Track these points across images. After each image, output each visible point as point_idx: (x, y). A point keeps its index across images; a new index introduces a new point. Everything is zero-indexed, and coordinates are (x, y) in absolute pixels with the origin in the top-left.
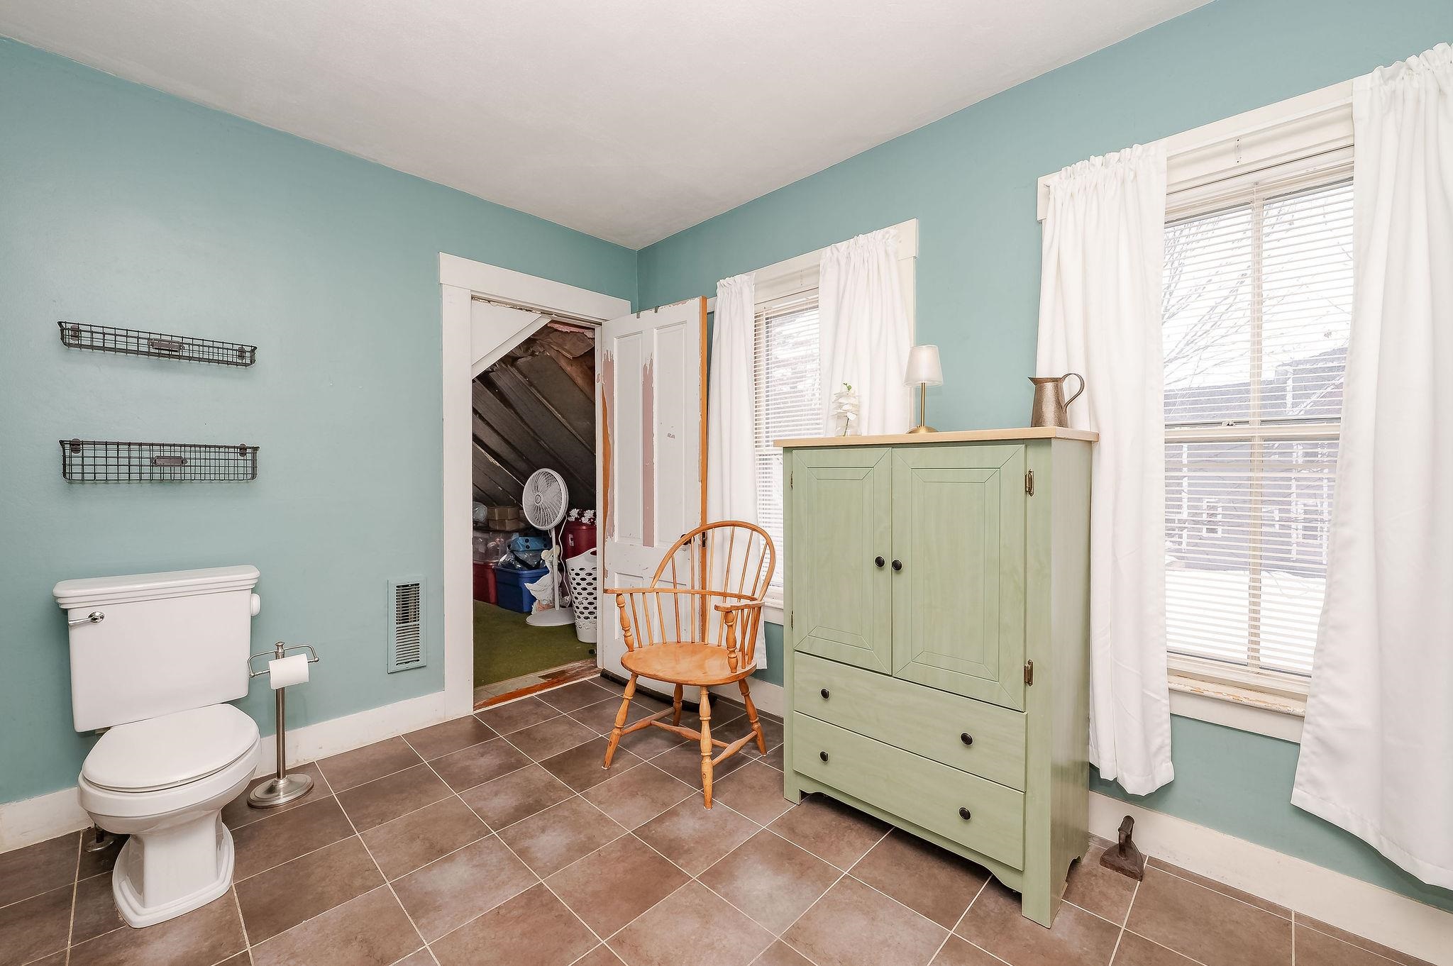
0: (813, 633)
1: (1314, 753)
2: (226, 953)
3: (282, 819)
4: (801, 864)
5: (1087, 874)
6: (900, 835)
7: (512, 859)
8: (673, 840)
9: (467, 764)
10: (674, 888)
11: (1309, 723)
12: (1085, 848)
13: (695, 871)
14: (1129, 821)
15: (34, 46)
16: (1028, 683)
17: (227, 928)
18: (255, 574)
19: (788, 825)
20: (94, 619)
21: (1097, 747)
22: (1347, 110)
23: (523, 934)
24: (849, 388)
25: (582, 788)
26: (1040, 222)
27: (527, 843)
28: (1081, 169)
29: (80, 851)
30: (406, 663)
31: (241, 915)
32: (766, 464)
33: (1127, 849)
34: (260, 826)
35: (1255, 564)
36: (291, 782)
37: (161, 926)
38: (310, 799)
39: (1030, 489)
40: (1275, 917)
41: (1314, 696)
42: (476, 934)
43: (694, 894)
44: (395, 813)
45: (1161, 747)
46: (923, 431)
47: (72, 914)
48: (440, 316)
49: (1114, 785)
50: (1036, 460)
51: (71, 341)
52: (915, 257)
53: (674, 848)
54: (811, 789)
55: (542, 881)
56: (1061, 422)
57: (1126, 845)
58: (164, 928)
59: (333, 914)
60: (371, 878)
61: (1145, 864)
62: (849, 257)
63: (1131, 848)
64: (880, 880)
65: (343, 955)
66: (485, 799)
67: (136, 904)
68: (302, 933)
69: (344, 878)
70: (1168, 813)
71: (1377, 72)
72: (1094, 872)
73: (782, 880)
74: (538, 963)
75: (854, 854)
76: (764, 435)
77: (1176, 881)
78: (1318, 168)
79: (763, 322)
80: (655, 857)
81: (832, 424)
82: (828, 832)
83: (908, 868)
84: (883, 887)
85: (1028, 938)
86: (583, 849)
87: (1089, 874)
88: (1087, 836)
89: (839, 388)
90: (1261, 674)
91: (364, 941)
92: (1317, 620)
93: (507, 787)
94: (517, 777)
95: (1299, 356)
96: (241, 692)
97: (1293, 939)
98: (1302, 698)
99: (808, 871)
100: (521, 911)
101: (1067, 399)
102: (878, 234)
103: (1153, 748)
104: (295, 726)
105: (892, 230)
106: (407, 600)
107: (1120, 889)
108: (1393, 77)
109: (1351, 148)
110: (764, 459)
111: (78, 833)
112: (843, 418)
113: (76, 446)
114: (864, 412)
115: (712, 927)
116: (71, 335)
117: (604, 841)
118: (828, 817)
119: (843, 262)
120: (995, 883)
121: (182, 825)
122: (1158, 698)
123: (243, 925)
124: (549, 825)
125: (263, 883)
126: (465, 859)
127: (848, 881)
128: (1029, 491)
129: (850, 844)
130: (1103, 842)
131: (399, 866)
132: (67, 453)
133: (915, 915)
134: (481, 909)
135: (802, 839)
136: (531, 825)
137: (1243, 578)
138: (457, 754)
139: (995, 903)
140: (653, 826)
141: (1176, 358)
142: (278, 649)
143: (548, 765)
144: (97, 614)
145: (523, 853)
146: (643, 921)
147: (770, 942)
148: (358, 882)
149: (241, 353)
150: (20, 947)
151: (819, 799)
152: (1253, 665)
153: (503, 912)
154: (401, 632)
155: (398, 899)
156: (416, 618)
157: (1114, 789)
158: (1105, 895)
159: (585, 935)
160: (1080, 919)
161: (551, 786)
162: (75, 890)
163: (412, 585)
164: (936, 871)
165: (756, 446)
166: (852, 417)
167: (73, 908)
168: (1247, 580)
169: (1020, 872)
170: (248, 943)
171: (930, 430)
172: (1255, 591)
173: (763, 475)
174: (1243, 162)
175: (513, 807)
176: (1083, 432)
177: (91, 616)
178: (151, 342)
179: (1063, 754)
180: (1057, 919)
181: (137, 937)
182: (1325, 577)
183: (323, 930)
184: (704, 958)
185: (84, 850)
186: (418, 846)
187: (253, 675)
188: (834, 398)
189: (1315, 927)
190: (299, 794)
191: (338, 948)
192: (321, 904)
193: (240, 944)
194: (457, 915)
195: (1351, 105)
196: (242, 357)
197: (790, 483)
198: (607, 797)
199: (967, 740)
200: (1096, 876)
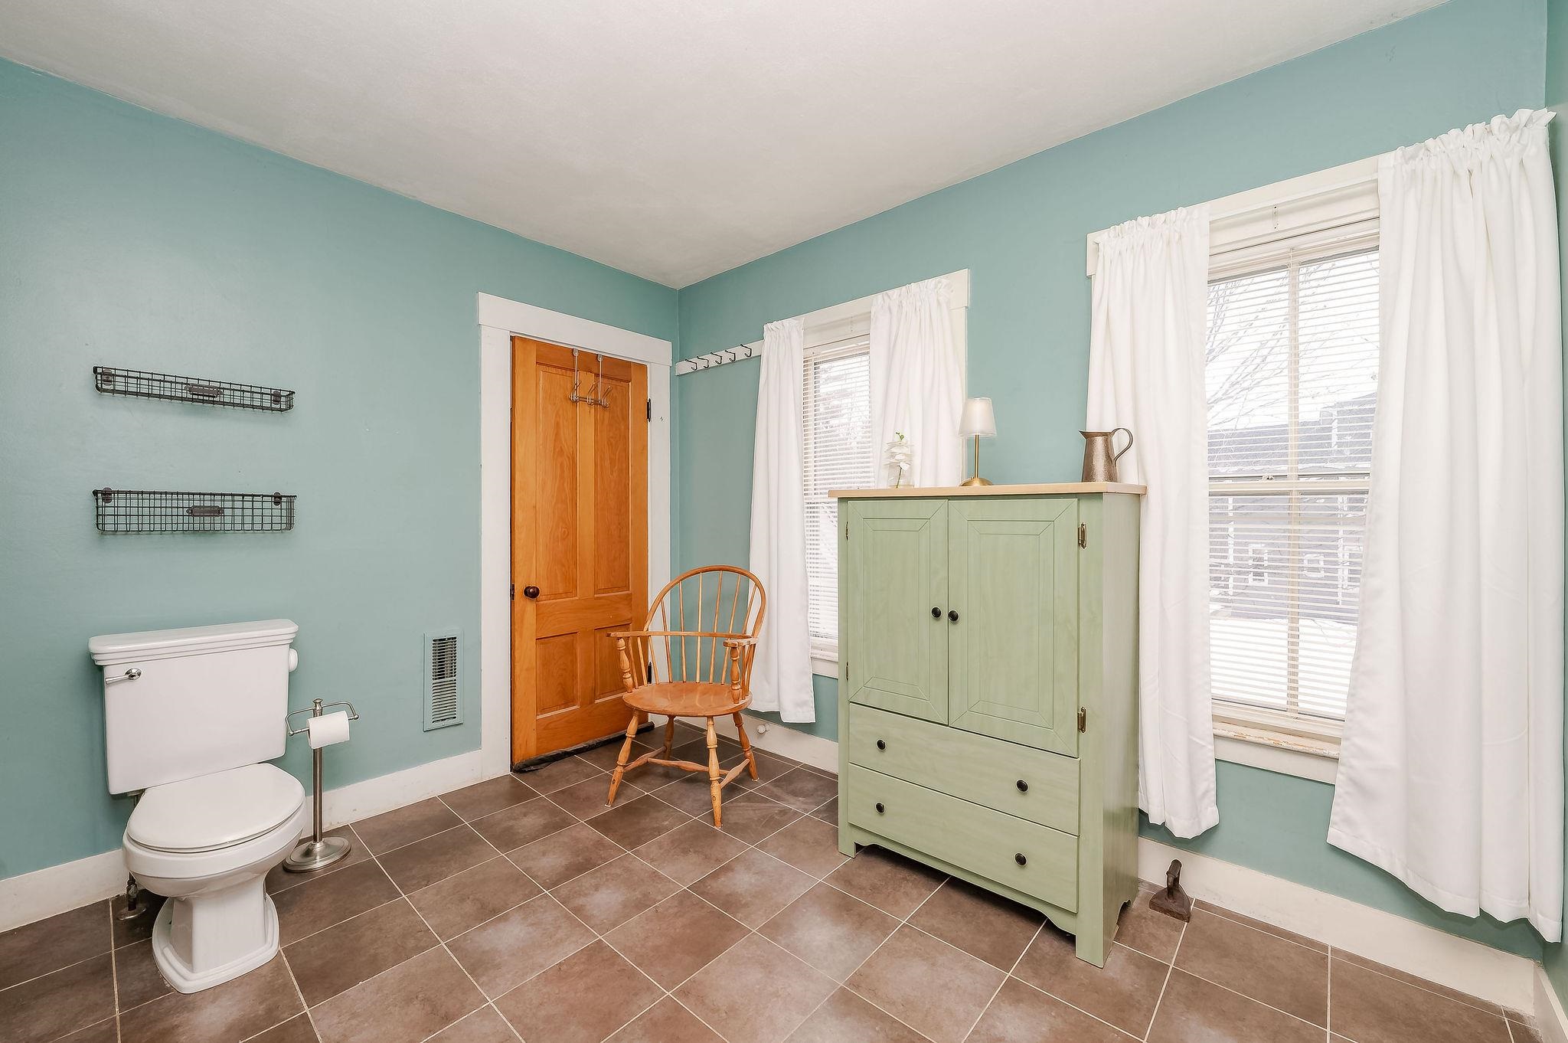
0: (869, 685)
1: (1347, 793)
2: (285, 1015)
3: (323, 882)
4: (859, 915)
5: (1137, 917)
6: (956, 884)
7: (567, 917)
8: (730, 895)
9: (510, 824)
10: (734, 941)
11: (1343, 765)
12: (1135, 892)
13: (754, 923)
14: (1176, 865)
15: (71, 81)
16: (1081, 730)
17: (281, 991)
18: (294, 628)
19: (843, 878)
20: (131, 676)
21: (1146, 793)
22: (1374, 184)
23: (587, 989)
24: (902, 437)
25: (632, 845)
26: (1090, 278)
27: (580, 901)
28: (1129, 228)
29: (112, 919)
30: (442, 720)
31: (293, 978)
32: (814, 512)
33: (1175, 892)
34: (300, 891)
35: (1293, 613)
36: (327, 846)
37: (212, 990)
38: (349, 862)
39: (1083, 541)
40: (1313, 952)
41: (1347, 739)
42: (539, 990)
43: (755, 946)
44: (441, 875)
45: (1207, 791)
46: (977, 484)
47: (115, 982)
48: (478, 359)
49: (1163, 829)
50: (1088, 512)
51: (104, 387)
52: (967, 307)
53: (731, 902)
54: (866, 841)
55: (601, 937)
56: (1111, 477)
57: (1173, 888)
58: (216, 992)
59: (390, 974)
60: (425, 939)
61: (1192, 907)
62: (900, 306)
63: (1179, 891)
64: (939, 928)
65: (406, 1014)
66: (533, 859)
67: (184, 970)
68: (363, 993)
69: (396, 940)
70: (1213, 856)
71: (1399, 152)
72: (1144, 916)
73: (841, 930)
74: (605, 1015)
75: (910, 904)
76: (813, 482)
77: (1221, 922)
78: (1348, 237)
79: (812, 365)
80: (713, 912)
81: (884, 473)
82: (884, 883)
83: (964, 916)
84: (941, 934)
85: (1082, 977)
86: (640, 905)
87: (1140, 916)
88: (1137, 882)
89: (891, 437)
90: (1300, 719)
91: (426, 1000)
92: (1350, 666)
93: (555, 847)
94: (565, 836)
95: (1343, 398)
96: (279, 752)
97: (1329, 971)
98: (1336, 741)
99: (868, 921)
100: (582, 967)
101: (1116, 453)
102: (931, 283)
103: (1199, 793)
104: (332, 787)
105: (943, 280)
106: (444, 655)
107: (1168, 930)
108: (1413, 157)
109: (1376, 220)
110: (812, 507)
111: (106, 901)
112: (896, 468)
113: (106, 495)
114: (917, 461)
115: (775, 977)
116: (104, 379)
117: (659, 897)
118: (884, 868)
119: (895, 310)
120: (1051, 927)
121: (232, 887)
122: (1204, 744)
123: (297, 988)
124: (602, 883)
125: (312, 947)
126: (519, 918)
127: (907, 930)
128: (1082, 543)
129: (906, 894)
130: (1152, 886)
131: (452, 927)
132: (100, 504)
133: (973, 959)
134: (542, 966)
135: (859, 891)
136: (584, 884)
137: (1282, 626)
138: (499, 814)
139: (1051, 946)
140: (709, 882)
141: (1221, 399)
142: (316, 706)
143: (595, 823)
144: (134, 671)
145: (578, 910)
146: (707, 972)
147: (834, 989)
148: (411, 943)
149: (276, 397)
150: (65, 1015)
151: (874, 852)
152: (1292, 711)
153: (564, 968)
154: (438, 688)
155: (454, 958)
156: (453, 673)
157: (1162, 833)
158: (1154, 936)
159: (650, 988)
160: (1131, 958)
161: (599, 844)
162: (113, 959)
163: (449, 639)
164: (992, 918)
165: (805, 494)
166: (905, 467)
167: (115, 975)
168: (1285, 628)
169: (1075, 915)
170: (305, 1005)
171: (984, 482)
172: (1294, 638)
173: (810, 524)
174: (1279, 228)
175: (563, 867)
176: (1131, 486)
177: (127, 673)
178: (191, 388)
179: (1114, 800)
180: (1109, 959)
181: (187, 1002)
182: (1356, 625)
183: (382, 991)
184: (770, 1005)
185: (116, 919)
186: (469, 907)
187: (292, 733)
188: (886, 447)
189: (1349, 960)
190: (337, 858)
191: (400, 1007)
192: (375, 966)
193: (297, 1006)
194: (517, 972)
195: (1376, 181)
196: (277, 402)
197: (845, 534)
198: (659, 854)
199: (1022, 786)
200: (1145, 918)
